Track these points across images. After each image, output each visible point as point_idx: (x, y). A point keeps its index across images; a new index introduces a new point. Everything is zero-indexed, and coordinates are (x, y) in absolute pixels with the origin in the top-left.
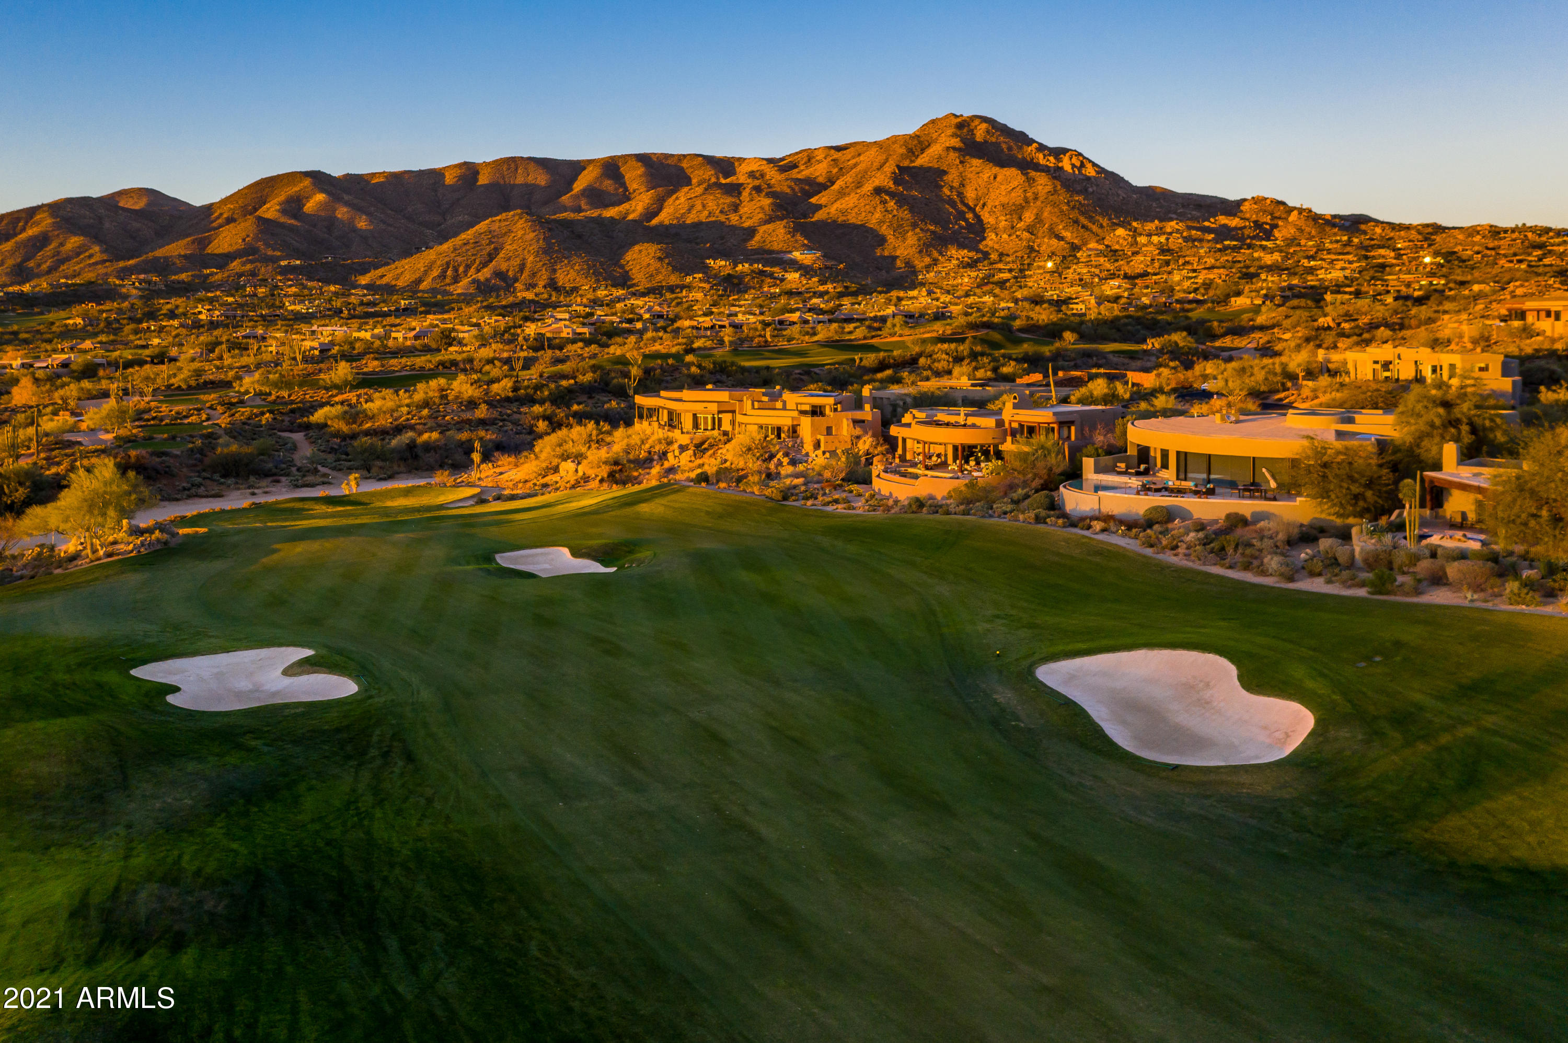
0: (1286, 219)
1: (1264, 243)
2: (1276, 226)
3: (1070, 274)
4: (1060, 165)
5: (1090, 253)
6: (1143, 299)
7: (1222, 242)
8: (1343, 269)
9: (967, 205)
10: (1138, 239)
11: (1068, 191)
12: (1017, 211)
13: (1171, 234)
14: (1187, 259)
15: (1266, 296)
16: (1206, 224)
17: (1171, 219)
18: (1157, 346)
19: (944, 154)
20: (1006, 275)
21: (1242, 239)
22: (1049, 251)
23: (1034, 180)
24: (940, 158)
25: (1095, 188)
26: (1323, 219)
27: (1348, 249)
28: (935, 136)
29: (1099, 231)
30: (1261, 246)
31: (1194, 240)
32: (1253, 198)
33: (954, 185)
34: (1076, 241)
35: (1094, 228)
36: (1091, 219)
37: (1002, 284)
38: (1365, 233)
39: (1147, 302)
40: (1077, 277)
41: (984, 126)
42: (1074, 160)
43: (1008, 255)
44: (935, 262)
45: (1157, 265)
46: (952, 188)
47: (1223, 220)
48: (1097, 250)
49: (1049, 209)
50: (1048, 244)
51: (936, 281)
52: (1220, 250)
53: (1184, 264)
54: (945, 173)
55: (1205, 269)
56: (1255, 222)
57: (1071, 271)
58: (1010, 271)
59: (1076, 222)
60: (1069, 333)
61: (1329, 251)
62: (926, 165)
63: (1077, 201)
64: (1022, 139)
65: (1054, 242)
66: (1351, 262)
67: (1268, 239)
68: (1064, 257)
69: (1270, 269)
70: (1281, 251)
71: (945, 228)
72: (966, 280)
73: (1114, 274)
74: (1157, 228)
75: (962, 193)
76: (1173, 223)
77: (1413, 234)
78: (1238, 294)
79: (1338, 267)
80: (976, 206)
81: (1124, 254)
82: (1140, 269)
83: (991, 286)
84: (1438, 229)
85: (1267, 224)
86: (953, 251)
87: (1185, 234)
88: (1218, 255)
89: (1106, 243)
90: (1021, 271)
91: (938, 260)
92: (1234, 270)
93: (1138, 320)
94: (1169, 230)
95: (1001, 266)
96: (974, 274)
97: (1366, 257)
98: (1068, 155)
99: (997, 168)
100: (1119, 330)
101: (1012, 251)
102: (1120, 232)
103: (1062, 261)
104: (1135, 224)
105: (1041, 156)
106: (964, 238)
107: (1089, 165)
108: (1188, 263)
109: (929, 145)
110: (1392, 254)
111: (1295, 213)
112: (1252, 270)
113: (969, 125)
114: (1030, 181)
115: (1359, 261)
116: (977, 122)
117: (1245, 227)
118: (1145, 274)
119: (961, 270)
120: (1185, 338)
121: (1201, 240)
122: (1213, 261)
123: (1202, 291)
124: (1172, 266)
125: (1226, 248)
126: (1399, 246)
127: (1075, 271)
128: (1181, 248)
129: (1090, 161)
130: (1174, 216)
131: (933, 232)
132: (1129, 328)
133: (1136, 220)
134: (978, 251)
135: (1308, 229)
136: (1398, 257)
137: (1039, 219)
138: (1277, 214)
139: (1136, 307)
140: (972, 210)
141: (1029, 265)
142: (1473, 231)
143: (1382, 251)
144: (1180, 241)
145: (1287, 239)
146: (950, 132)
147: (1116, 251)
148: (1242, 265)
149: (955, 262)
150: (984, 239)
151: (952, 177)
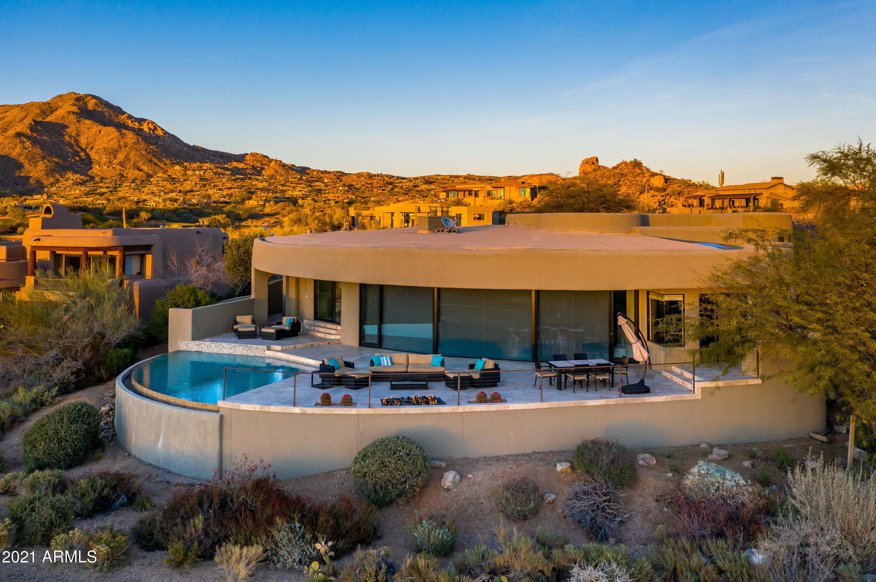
0: (269, 165)
1: (257, 177)
2: (264, 169)
3: (146, 190)
4: (142, 127)
5: (158, 179)
7: (235, 175)
8: (300, 191)
9: (81, 148)
10: (188, 172)
11: (146, 143)
12: (114, 153)
13: (206, 170)
14: (216, 184)
15: (266, 200)
16: (226, 166)
17: (207, 162)
18: (206, 223)
19: (66, 115)
20: (105, 190)
21: (245, 174)
22: (133, 177)
23: (125, 135)
24: (63, 117)
25: (162, 142)
26: (288, 166)
27: (301, 182)
28: (60, 104)
29: (165, 167)
30: (256, 178)
31: (220, 174)
32: (251, 153)
33: (72, 134)
34: (150, 172)
35: (161, 165)
36: (159, 160)
37: (102, 194)
38: (308, 174)
39: (195, 202)
40: (150, 191)
41: (94, 101)
42: (150, 125)
43: (107, 179)
44: (57, 181)
45: (198, 186)
46: (71, 137)
47: (235, 164)
48: (163, 177)
49: (134, 152)
50: (132, 173)
51: (57, 192)
52: (234, 180)
53: (214, 187)
54: (67, 127)
55: (227, 188)
56: (253, 166)
57: (147, 188)
58: (108, 188)
59: (151, 161)
60: (143, 213)
61: (292, 183)
62: (54, 121)
63: (151, 149)
64: (119, 111)
65: (137, 172)
66: (304, 188)
67: (260, 176)
68: (142, 181)
69: (262, 190)
70: (267, 181)
71: (65, 160)
72: (77, 192)
73: (173, 191)
74: (198, 166)
75: (78, 140)
76: (208, 164)
77: (332, 176)
78: (249, 199)
79: (297, 190)
80: (86, 148)
81: (179, 180)
82: (189, 188)
83: (94, 195)
84: (343, 174)
85: (259, 167)
86: (70, 175)
87: (214, 171)
88: (233, 182)
89: (168, 174)
90: (115, 188)
91: (59, 180)
92: (243, 190)
94: (205, 168)
95: (101, 185)
96: (83, 189)
97: (311, 186)
98: (146, 122)
99: (102, 127)
101: (109, 176)
102: (177, 167)
103: (141, 183)
104: (185, 164)
105: (130, 122)
106: (78, 167)
107: (159, 129)
108: (216, 186)
109: (57, 109)
110: (323, 185)
111: (274, 162)
112: (253, 190)
113: (84, 99)
114: (123, 135)
115: (307, 187)
116: (89, 98)
117: (247, 168)
118: (192, 191)
119: (75, 187)
120: (224, 218)
121: (223, 174)
122: (230, 185)
123: (227, 197)
124: (207, 187)
125: (237, 179)
126: (326, 181)
127: (149, 189)
128: (212, 178)
129: (160, 127)
130: (208, 161)
131: (56, 163)
133: (186, 161)
134: (87, 175)
135: (280, 171)
136: (327, 186)
137: (127, 158)
138: (264, 163)
140: (84, 150)
141: (120, 184)
142: (359, 175)
143: (318, 183)
144: (212, 174)
145: (269, 176)
146: (71, 102)
147: (174, 178)
148: (247, 187)
149: (71, 182)
150: (91, 168)
151: (72, 130)
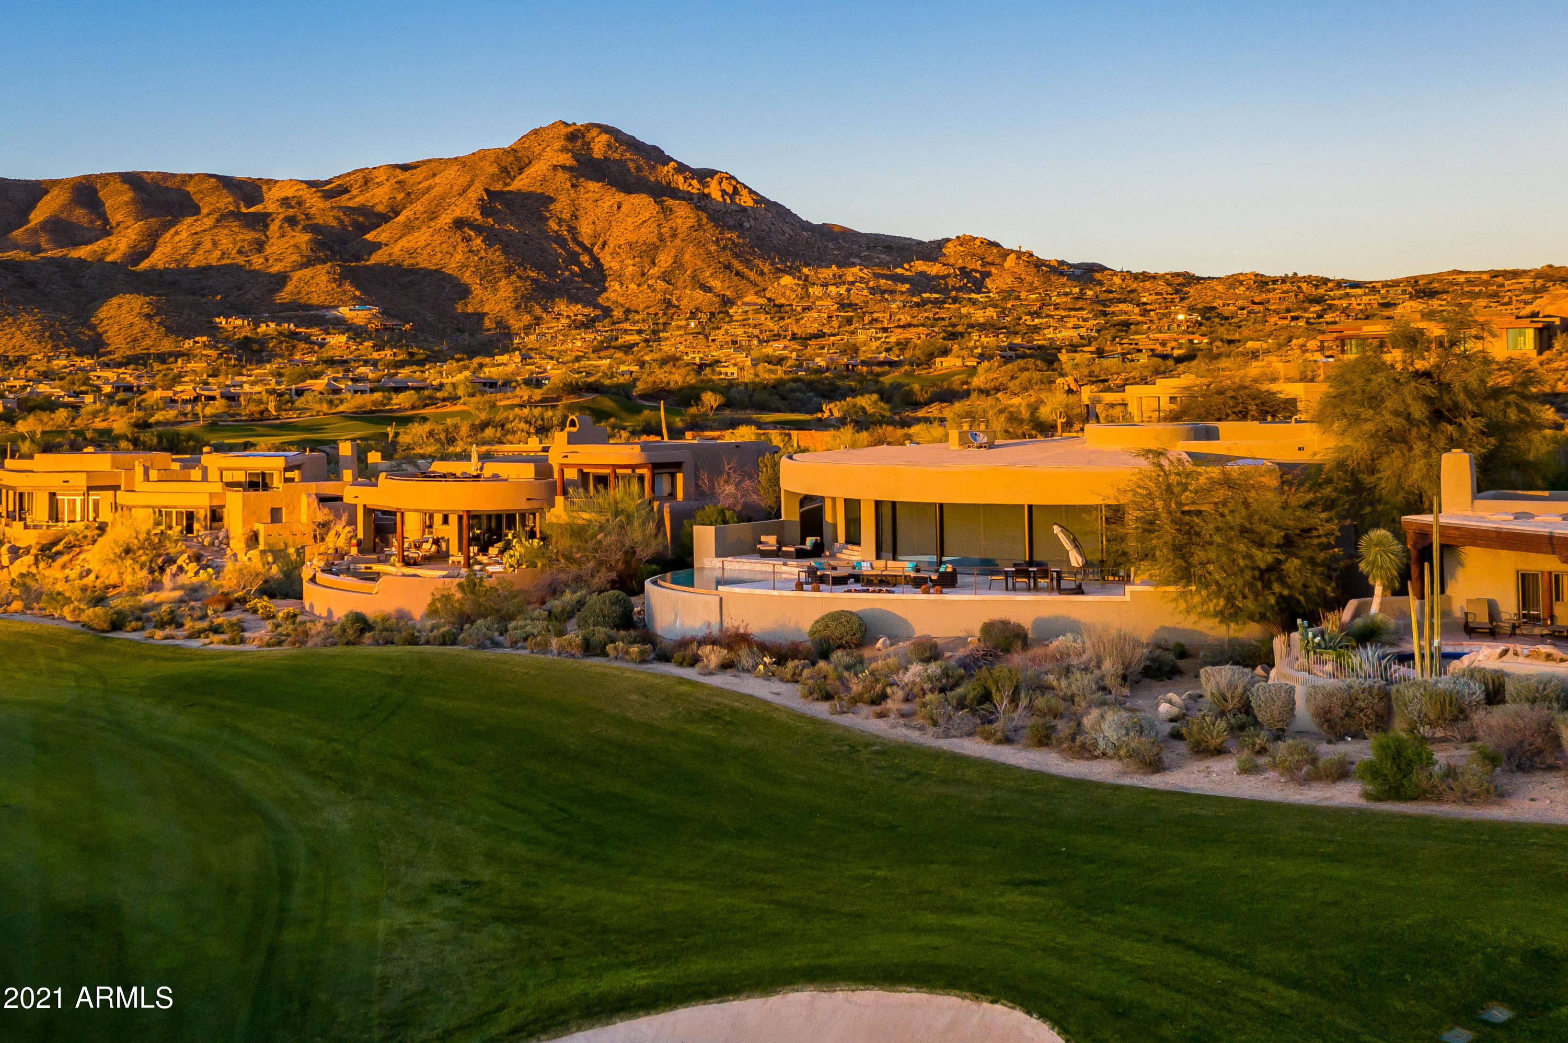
0: (1002, 265)
1: (973, 296)
2: (989, 274)
3: (719, 335)
4: (706, 191)
5: (747, 308)
6: (818, 360)
7: (920, 294)
8: (1076, 327)
9: (581, 244)
10: (810, 290)
11: (716, 226)
12: (650, 252)
13: (853, 283)
14: (875, 315)
15: (982, 357)
16: (899, 271)
17: (854, 265)
18: (837, 414)
19: (550, 175)
20: (635, 338)
21: (945, 291)
22: (692, 307)
23: (671, 210)
24: (544, 180)
25: (752, 223)
26: (1047, 266)
27: (1080, 304)
28: (537, 150)
29: (759, 279)
30: (970, 299)
31: (884, 292)
32: (958, 237)
33: (564, 216)
34: (728, 293)
35: (752, 275)
36: (747, 263)
37: (628, 348)
38: (1100, 283)
39: (823, 364)
40: (729, 339)
41: (604, 137)
42: (725, 185)
43: (637, 312)
44: (538, 320)
45: (835, 323)
46: (560, 221)
47: (920, 266)
48: (756, 304)
49: (691, 249)
50: (691, 298)
51: (538, 345)
52: (917, 305)
53: (870, 323)
54: (551, 200)
55: (899, 327)
56: (962, 269)
57: (722, 331)
58: (640, 332)
59: (728, 267)
60: (710, 393)
61: (1057, 307)
62: (526, 189)
63: (729, 239)
64: (656, 156)
65: (699, 294)
66: (1085, 320)
67: (979, 292)
68: (712, 314)
69: (982, 327)
70: (995, 306)
71: (551, 275)
72: (579, 344)
73: (779, 335)
74: (834, 275)
75: (575, 228)
76: (855, 270)
77: (1161, 286)
78: (945, 352)
79: (1070, 325)
80: (593, 245)
81: (792, 310)
82: (813, 328)
83: (612, 351)
84: (1190, 279)
85: (976, 271)
86: (561, 306)
87: (871, 284)
88: (915, 311)
89: (768, 295)
90: (655, 332)
91: (541, 318)
92: (936, 329)
93: (810, 385)
94: (850, 279)
95: (626, 326)
96: (590, 336)
97: (1104, 314)
98: (716, 177)
99: (622, 195)
100: (783, 398)
101: (642, 306)
102: (787, 280)
103: (710, 319)
104: (805, 270)
105: (681, 179)
106: (578, 289)
107: (744, 192)
108: (876, 320)
109: (530, 162)
110: (1137, 310)
111: (1012, 256)
112: (960, 329)
113: (584, 136)
114: (666, 212)
115: (1096, 317)
116: (594, 132)
117: (948, 276)
118: (820, 335)
119: (573, 332)
120: (875, 402)
121: (892, 292)
122: (909, 318)
123: (896, 350)
124: (855, 325)
125: (925, 302)
126: (1145, 300)
127: (727, 332)
128: (866, 302)
129: (746, 187)
130: (857, 261)
131: (535, 281)
132: (798, 394)
133: (807, 265)
134: (596, 306)
135: (1029, 279)
136: (1145, 313)
137: (678, 264)
138: (989, 259)
139: (808, 369)
140: (588, 250)
141: (665, 324)
142: (1234, 281)
143: (1123, 306)
144: (865, 292)
145: (1003, 291)
146: (558, 145)
147: (782, 306)
148: (946, 323)
149: (564, 321)
150: (605, 289)
151: (562, 207)
